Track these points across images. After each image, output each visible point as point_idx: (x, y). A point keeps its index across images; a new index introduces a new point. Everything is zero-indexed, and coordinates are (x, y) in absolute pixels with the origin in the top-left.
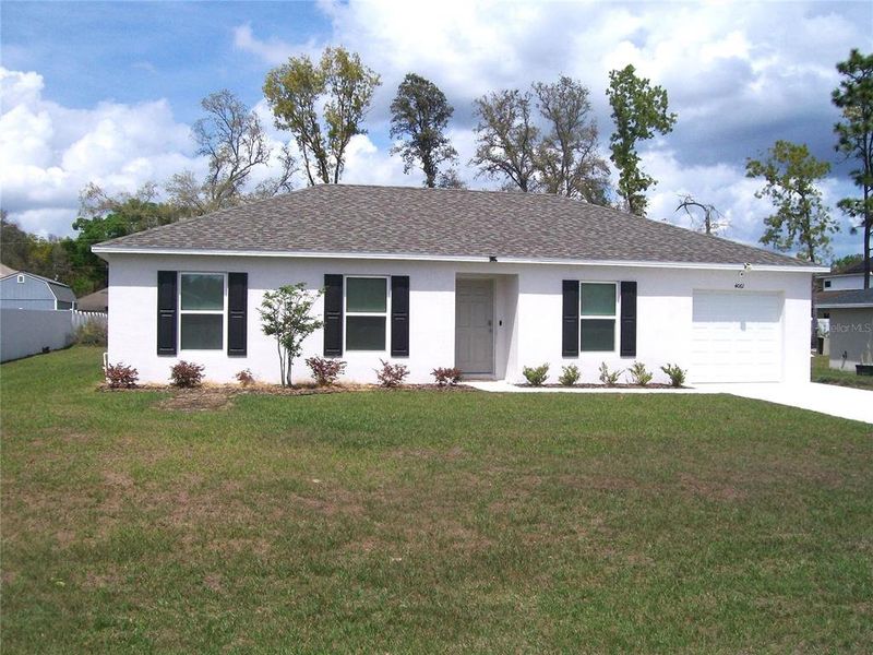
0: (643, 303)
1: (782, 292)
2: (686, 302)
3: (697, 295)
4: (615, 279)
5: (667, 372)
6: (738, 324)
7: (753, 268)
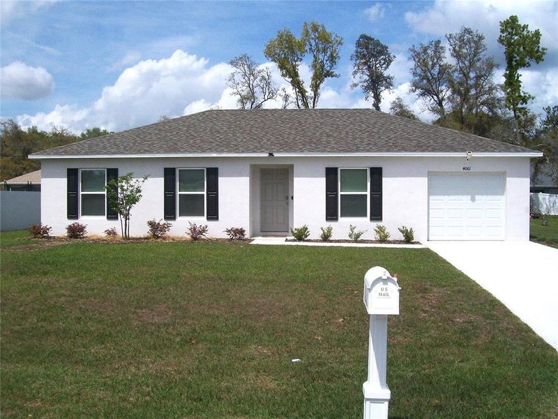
0: (387, 183)
1: (505, 172)
2: (423, 182)
3: (431, 175)
4: (366, 166)
5: (402, 232)
6: (469, 197)
7: (475, 155)
